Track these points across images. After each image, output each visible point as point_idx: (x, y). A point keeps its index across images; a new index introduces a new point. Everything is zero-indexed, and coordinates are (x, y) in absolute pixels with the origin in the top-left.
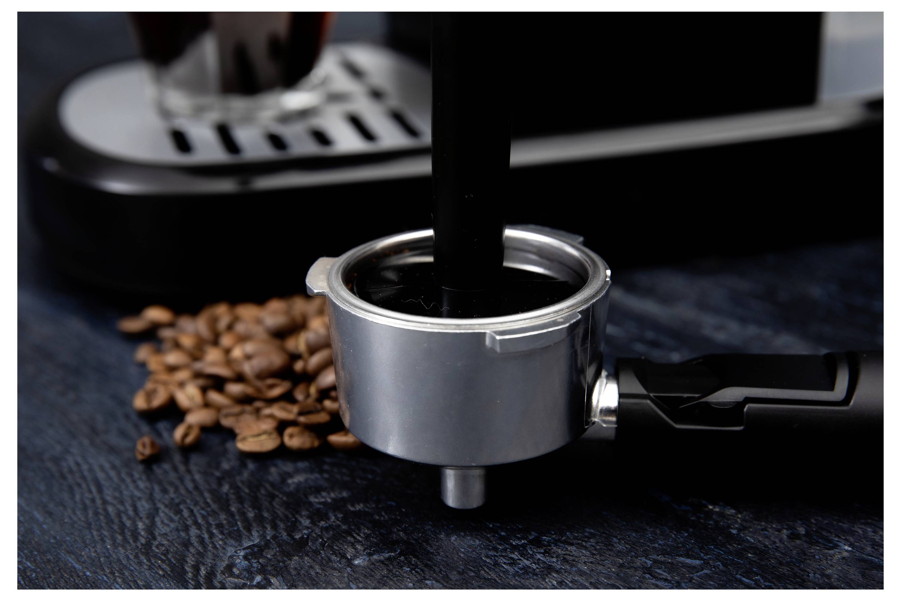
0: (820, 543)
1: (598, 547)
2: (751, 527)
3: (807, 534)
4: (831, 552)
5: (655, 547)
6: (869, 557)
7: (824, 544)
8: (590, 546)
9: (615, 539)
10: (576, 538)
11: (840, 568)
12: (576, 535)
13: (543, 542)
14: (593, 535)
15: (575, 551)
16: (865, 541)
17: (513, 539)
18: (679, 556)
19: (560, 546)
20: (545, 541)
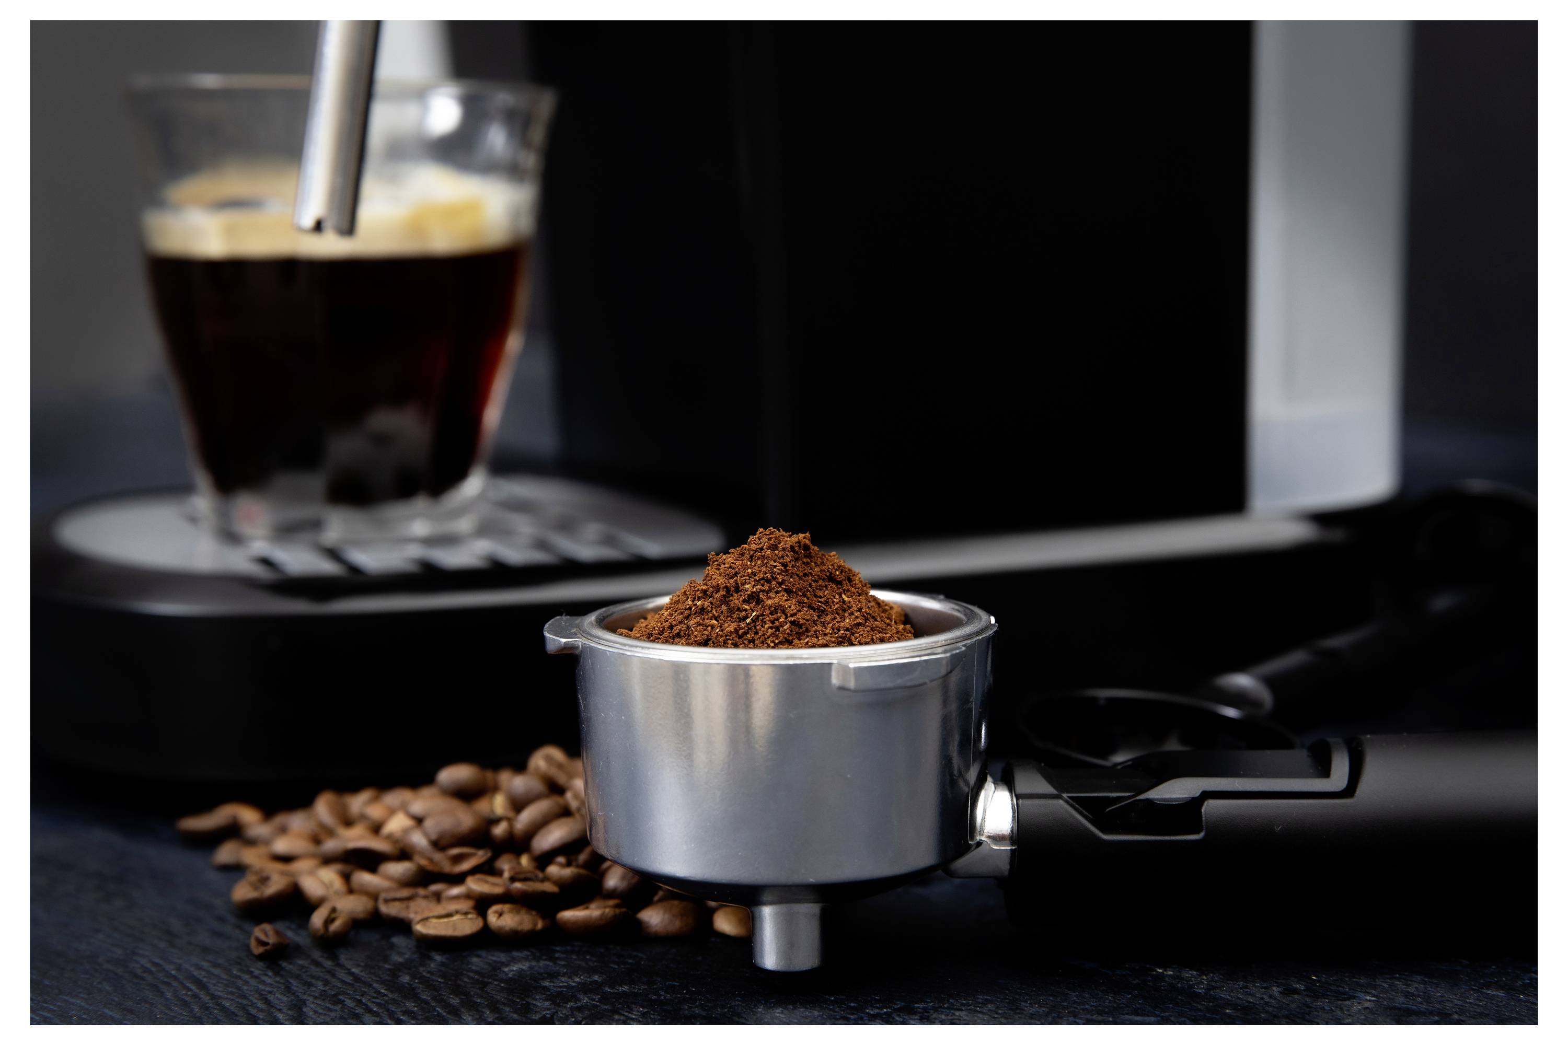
0: (1327, 995)
1: (1000, 1011)
2: (1224, 987)
3: (1307, 989)
4: (1348, 1003)
5: (1086, 1009)
6: (1403, 1005)
7: (1336, 997)
8: (988, 1011)
9: (1023, 1004)
10: (963, 1004)
11: (1363, 1017)
12: (964, 1002)
13: (915, 1010)
14: (987, 1002)
15: (967, 1016)
16: (1394, 993)
17: (870, 1008)
18: (1123, 1014)
19: (942, 1012)
20: (919, 1008)
